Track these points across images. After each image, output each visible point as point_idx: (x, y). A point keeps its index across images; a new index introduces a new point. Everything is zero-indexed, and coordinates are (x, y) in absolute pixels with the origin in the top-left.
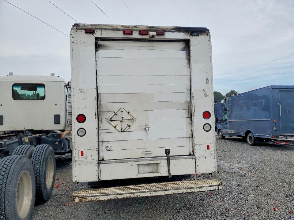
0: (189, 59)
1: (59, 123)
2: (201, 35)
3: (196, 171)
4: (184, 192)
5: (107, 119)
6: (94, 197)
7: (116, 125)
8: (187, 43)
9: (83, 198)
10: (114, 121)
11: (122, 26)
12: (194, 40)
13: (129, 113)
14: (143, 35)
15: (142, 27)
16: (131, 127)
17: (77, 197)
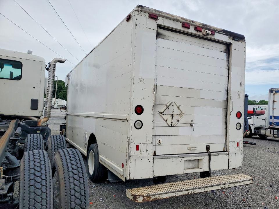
0: (229, 61)
1: (36, 109)
2: (240, 41)
3: (229, 167)
4: (229, 187)
5: (159, 112)
6: (157, 196)
7: (167, 119)
8: (228, 46)
9: (147, 197)
10: (165, 114)
11: (182, 18)
12: (236, 45)
13: (178, 108)
14: (198, 31)
15: (198, 23)
16: (179, 123)
17: (141, 196)
